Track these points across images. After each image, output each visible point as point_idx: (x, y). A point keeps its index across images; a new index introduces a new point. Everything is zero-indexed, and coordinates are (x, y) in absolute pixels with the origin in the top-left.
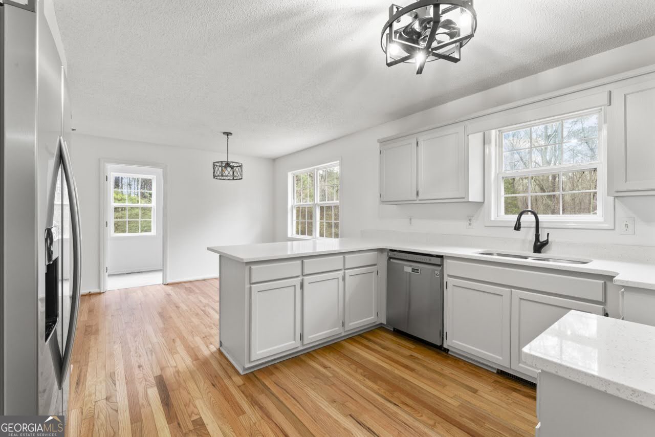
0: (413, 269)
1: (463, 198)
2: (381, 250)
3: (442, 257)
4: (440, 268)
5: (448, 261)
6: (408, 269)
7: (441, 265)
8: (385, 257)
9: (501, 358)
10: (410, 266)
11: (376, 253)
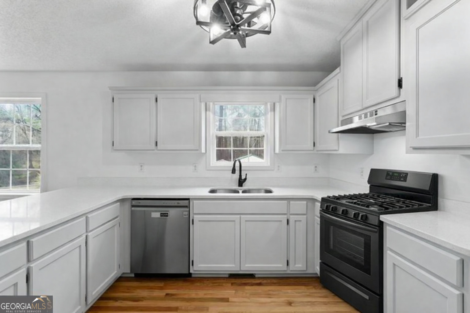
0: (161, 214)
1: (197, 150)
2: (122, 201)
3: (188, 199)
4: (187, 209)
5: (195, 202)
6: (156, 215)
7: (188, 207)
8: (127, 206)
9: (234, 265)
10: (159, 211)
11: (118, 203)
